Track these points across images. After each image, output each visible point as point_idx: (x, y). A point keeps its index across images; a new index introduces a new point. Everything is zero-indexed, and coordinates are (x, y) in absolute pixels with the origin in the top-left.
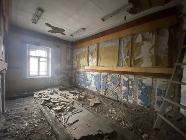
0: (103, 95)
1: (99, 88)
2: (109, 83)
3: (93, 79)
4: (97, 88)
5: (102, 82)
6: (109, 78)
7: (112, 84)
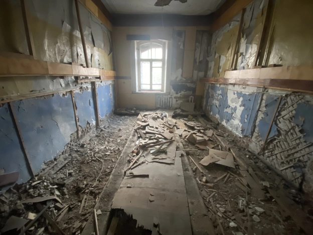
0: (256, 152)
1: (250, 131)
2: (283, 125)
3: (240, 106)
4: (243, 131)
5: (261, 116)
6: (291, 108)
7: (297, 129)
